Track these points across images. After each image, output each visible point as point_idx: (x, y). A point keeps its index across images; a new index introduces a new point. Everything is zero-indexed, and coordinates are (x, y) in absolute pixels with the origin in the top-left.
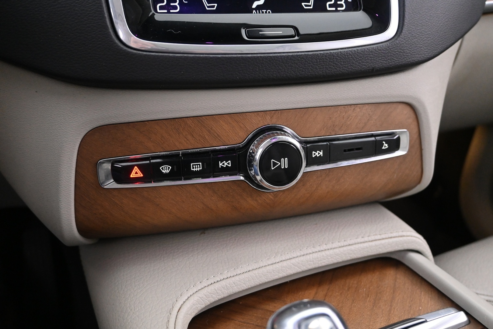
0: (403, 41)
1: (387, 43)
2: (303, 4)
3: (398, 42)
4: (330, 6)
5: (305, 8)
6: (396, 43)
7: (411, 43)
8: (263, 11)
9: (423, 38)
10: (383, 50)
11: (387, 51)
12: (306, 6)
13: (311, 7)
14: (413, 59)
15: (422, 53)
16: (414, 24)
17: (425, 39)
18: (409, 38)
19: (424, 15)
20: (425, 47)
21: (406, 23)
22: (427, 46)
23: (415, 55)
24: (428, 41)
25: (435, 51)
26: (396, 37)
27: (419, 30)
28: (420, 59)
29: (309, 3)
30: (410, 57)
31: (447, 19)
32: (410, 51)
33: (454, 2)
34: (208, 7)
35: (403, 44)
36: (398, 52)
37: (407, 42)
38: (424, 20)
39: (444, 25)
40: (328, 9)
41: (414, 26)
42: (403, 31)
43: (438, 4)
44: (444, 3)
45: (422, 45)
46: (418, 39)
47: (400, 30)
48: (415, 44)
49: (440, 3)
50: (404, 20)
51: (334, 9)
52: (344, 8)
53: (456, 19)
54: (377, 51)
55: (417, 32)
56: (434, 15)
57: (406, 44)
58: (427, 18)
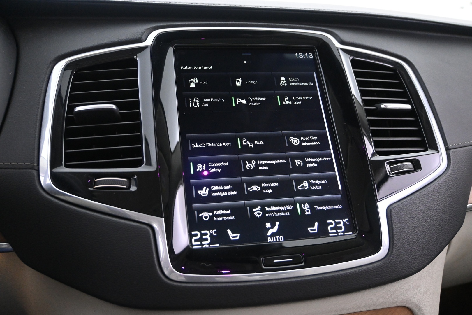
0: (394, 260)
1: (380, 262)
2: (309, 229)
3: (390, 261)
4: (332, 229)
5: (311, 232)
6: (388, 262)
7: (401, 260)
8: (276, 237)
9: (412, 254)
10: (377, 269)
11: (381, 270)
12: (311, 230)
13: (316, 231)
14: (404, 273)
15: (412, 267)
16: (403, 244)
17: (414, 254)
18: (399, 256)
19: (411, 234)
20: (414, 261)
21: (396, 243)
22: (416, 260)
23: (405, 269)
24: (416, 255)
25: (424, 263)
26: (388, 256)
27: (407, 248)
28: (411, 272)
29: (314, 227)
30: (401, 272)
31: (431, 234)
32: (401, 267)
33: (436, 219)
34: (233, 237)
35: (395, 262)
36: (390, 270)
37: (398, 260)
38: (411, 239)
39: (429, 239)
40: (330, 231)
41: (403, 245)
42: (394, 251)
43: (422, 224)
44: (428, 222)
45: (411, 261)
46: (407, 256)
47: (391, 250)
48: (405, 260)
49: (423, 222)
50: (393, 242)
51: (335, 231)
52: (343, 230)
53: (440, 232)
54: (372, 271)
55: (405, 250)
56: (420, 233)
57: (397, 262)
58: (413, 237)
